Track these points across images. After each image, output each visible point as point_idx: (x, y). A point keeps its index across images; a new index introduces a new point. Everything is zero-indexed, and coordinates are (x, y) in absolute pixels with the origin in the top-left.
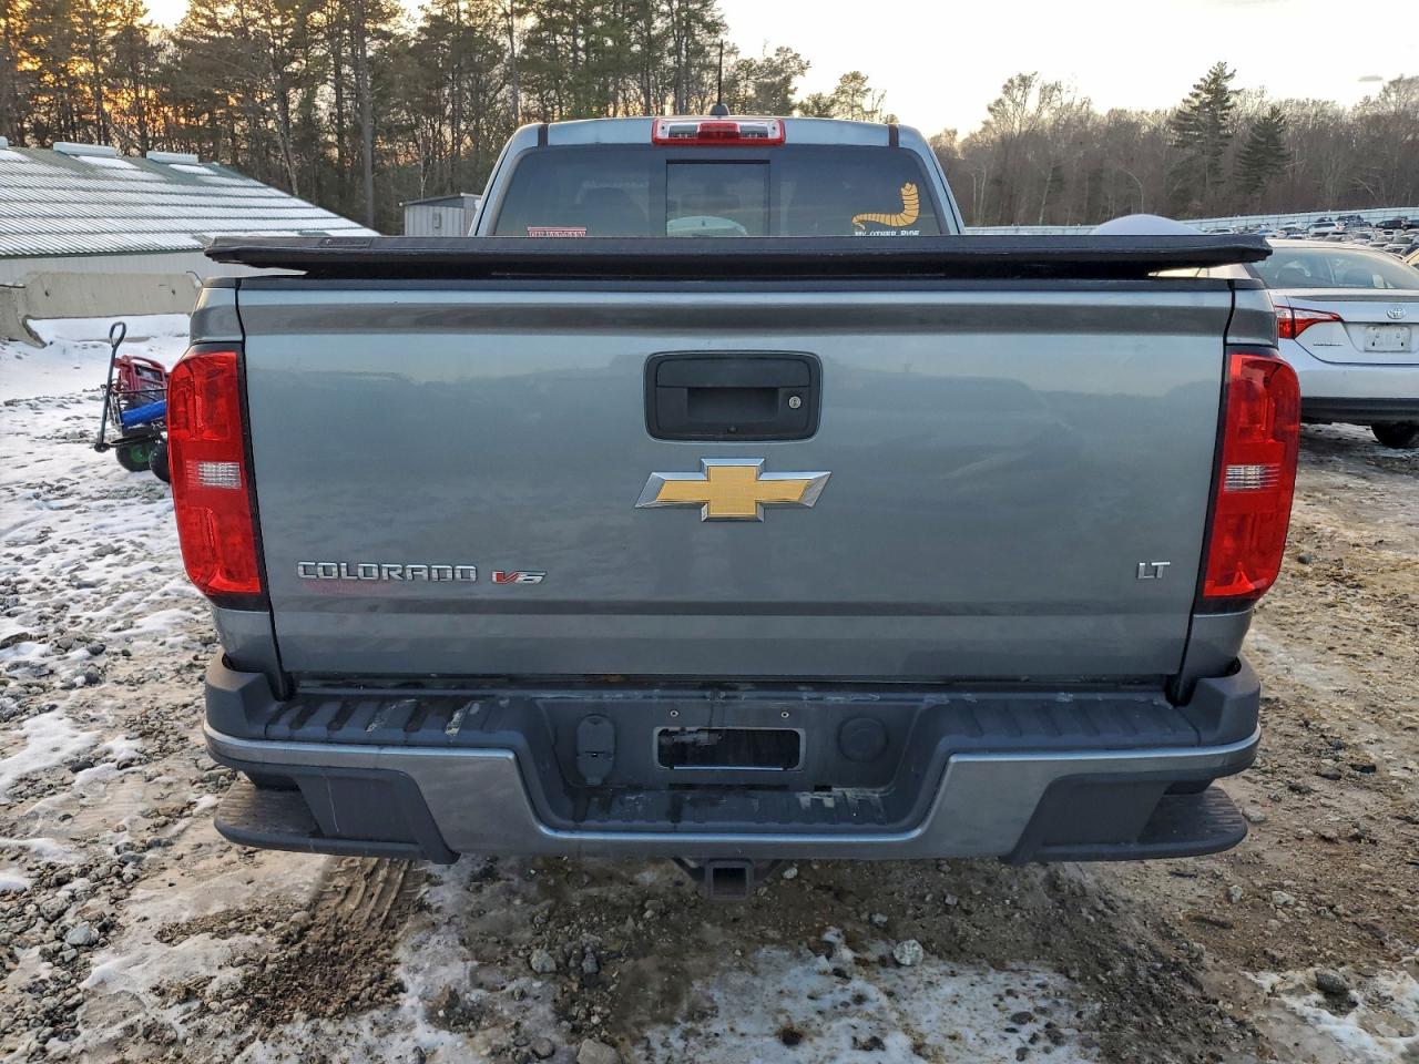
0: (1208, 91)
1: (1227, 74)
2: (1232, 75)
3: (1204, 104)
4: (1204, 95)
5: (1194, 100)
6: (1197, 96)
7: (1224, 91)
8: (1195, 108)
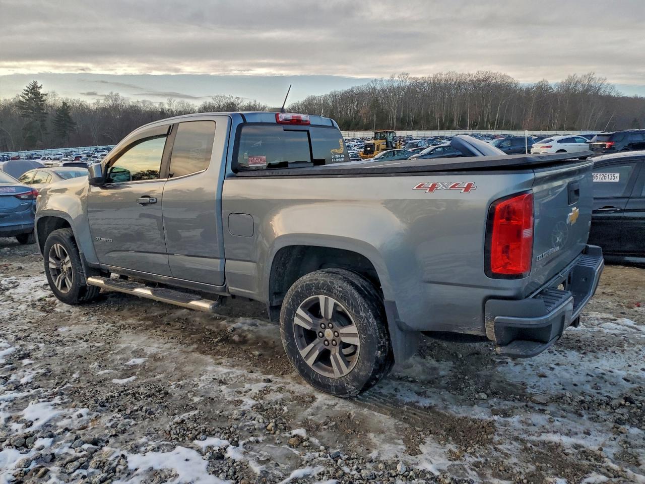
0: (32, 93)
1: (39, 86)
2: (40, 87)
3: (31, 99)
4: (30, 95)
5: (26, 96)
6: (27, 94)
7: (39, 93)
8: (26, 100)
